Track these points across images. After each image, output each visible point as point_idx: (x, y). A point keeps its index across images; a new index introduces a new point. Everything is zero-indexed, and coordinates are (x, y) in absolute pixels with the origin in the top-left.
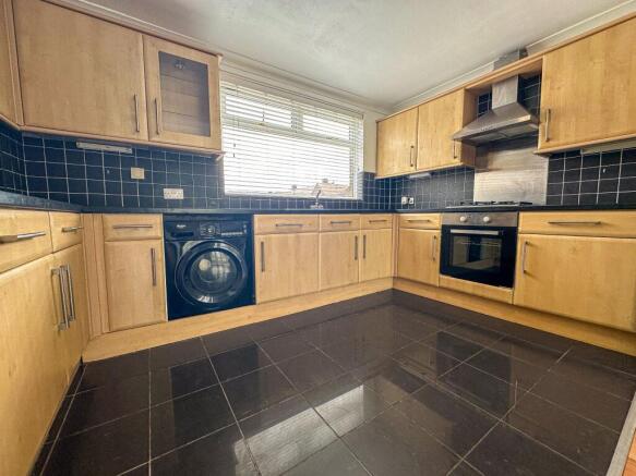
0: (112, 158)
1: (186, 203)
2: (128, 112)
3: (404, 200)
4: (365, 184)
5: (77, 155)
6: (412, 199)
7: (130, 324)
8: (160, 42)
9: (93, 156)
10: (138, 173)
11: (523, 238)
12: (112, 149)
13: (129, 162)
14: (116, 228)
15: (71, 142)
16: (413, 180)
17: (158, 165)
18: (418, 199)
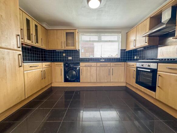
0: (61, 52)
1: (72, 60)
2: (61, 44)
3: (135, 57)
4: (121, 53)
5: (56, 52)
6: (138, 57)
7: (58, 81)
8: (66, 30)
9: (58, 52)
10: (64, 55)
11: (159, 73)
12: (61, 51)
13: (63, 53)
14: (56, 65)
15: (55, 50)
16: (139, 51)
17: (68, 53)
18: (140, 57)
